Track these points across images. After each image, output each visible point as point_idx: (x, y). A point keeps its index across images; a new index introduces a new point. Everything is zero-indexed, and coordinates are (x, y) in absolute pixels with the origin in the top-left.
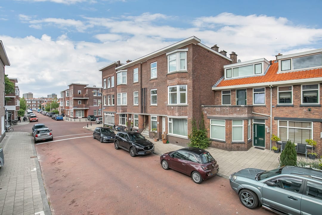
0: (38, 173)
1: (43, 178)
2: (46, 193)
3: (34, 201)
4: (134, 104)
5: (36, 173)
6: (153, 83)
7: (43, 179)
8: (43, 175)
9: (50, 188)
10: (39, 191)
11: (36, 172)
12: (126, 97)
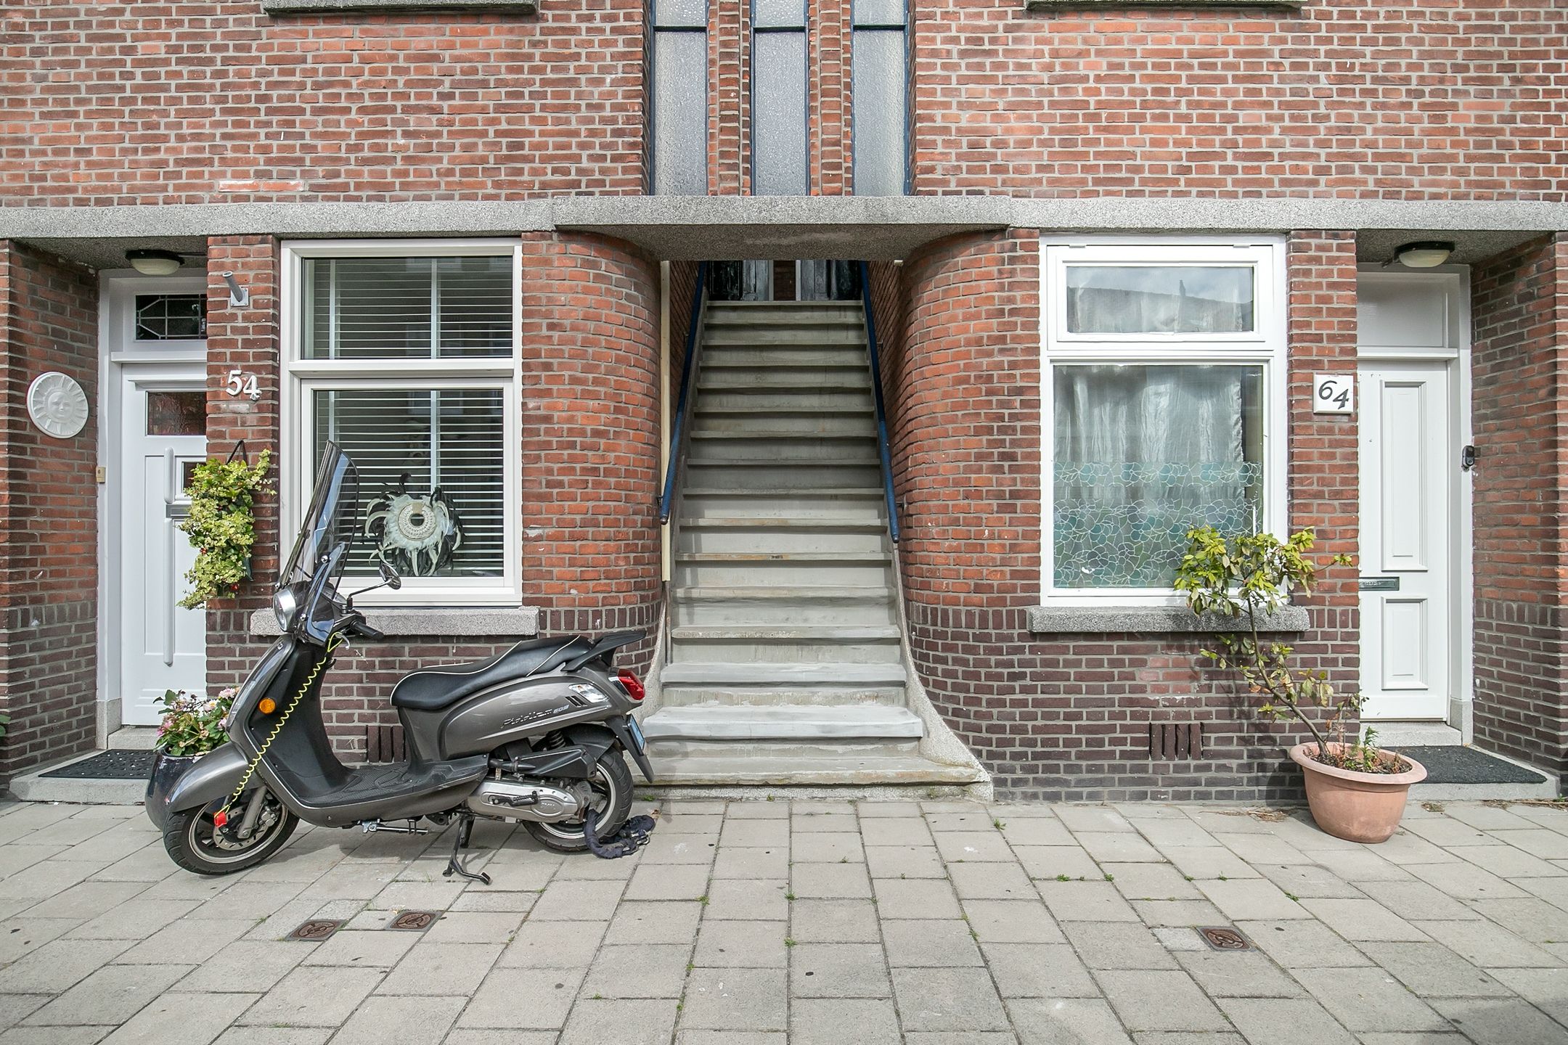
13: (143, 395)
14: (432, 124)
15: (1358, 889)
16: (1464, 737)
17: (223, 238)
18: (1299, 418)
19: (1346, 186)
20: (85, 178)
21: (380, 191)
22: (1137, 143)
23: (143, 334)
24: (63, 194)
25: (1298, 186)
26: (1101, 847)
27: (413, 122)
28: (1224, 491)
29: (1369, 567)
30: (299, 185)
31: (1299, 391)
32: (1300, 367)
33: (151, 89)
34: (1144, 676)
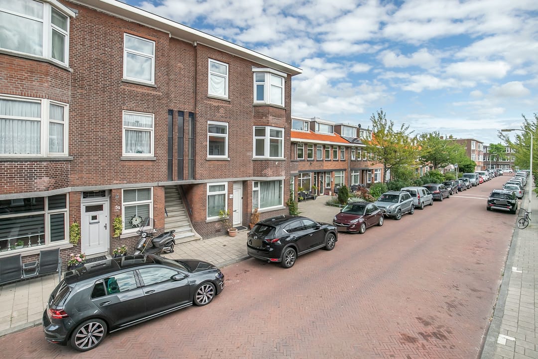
0: (499, 326)
1: (493, 311)
2: (500, 286)
3: (520, 283)
4: (125, 154)
5: (503, 327)
6: (218, 108)
7: (494, 309)
8: (489, 318)
9: (491, 289)
10: (509, 292)
11: (502, 330)
12: (66, 122)
13: (85, 207)
14: (143, 173)
15: (233, 240)
16: (241, 225)
17: (115, 189)
18: (228, 199)
19: (233, 177)
20: (93, 182)
21: (136, 182)
22: (216, 174)
23: (84, 198)
24: (89, 184)
25: (229, 177)
26: (214, 242)
27: (140, 174)
28: (222, 206)
29: (234, 210)
30: (125, 182)
31: (228, 196)
32: (229, 194)
33: (103, 170)
34: (216, 225)
